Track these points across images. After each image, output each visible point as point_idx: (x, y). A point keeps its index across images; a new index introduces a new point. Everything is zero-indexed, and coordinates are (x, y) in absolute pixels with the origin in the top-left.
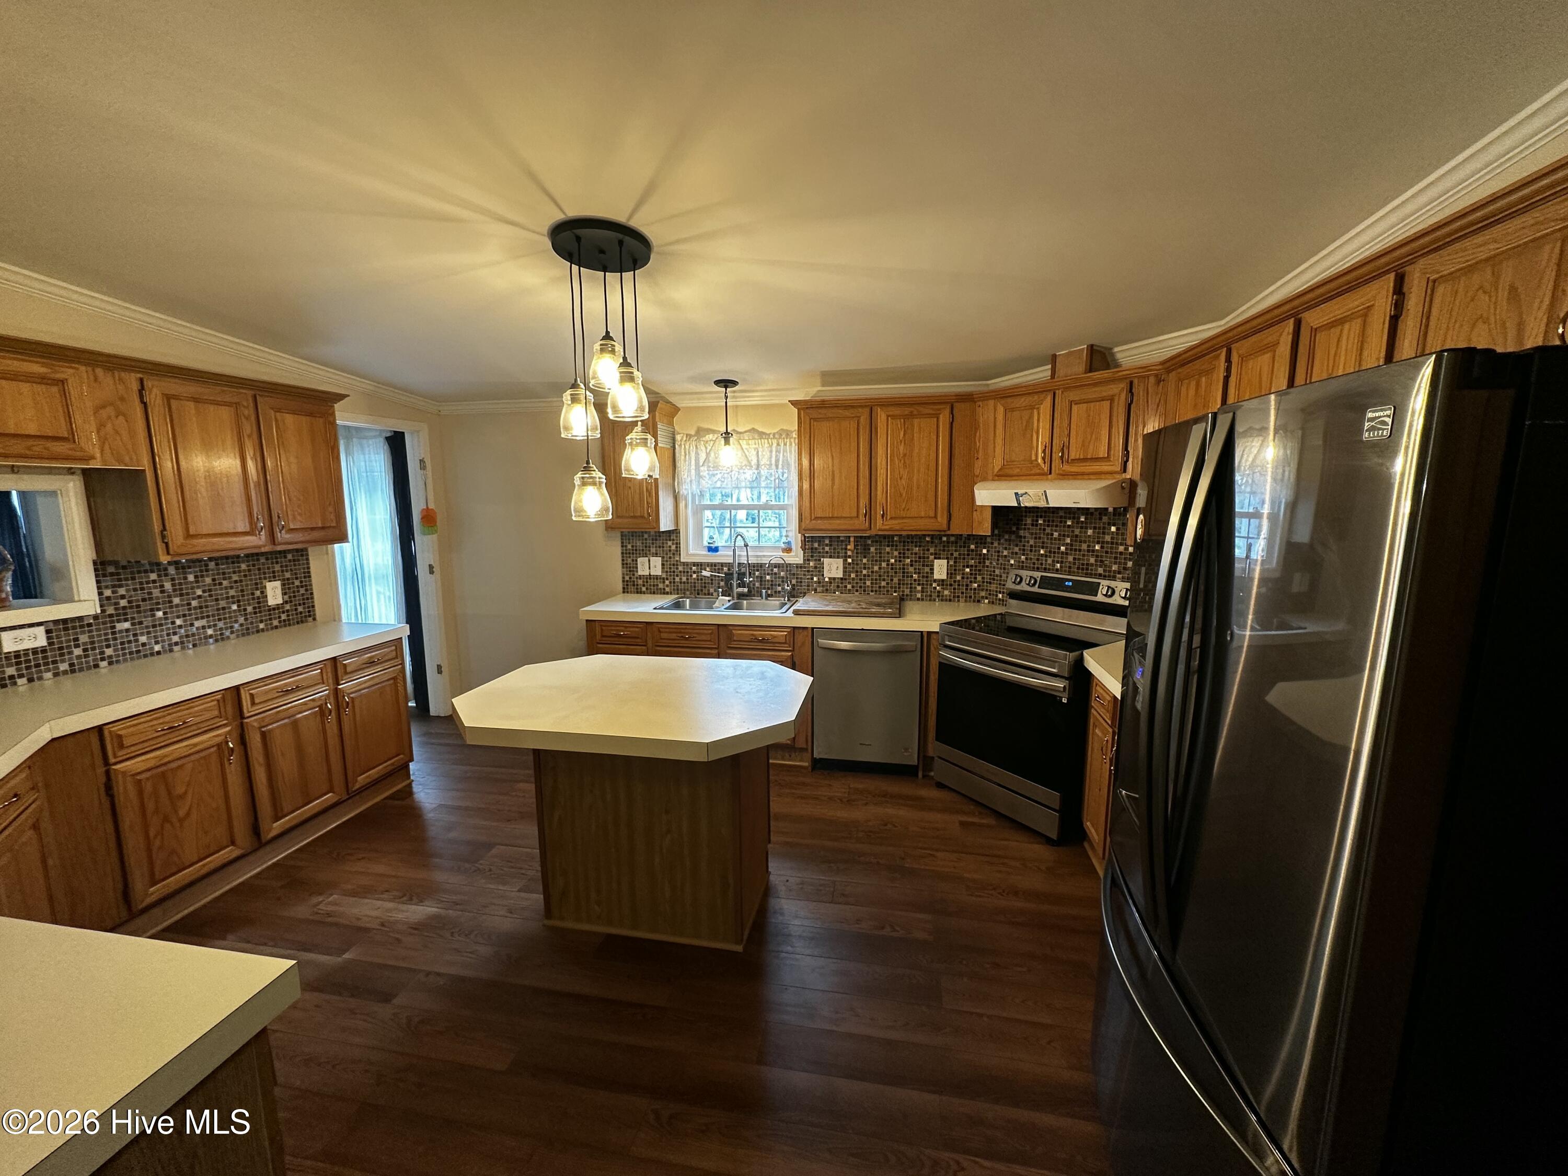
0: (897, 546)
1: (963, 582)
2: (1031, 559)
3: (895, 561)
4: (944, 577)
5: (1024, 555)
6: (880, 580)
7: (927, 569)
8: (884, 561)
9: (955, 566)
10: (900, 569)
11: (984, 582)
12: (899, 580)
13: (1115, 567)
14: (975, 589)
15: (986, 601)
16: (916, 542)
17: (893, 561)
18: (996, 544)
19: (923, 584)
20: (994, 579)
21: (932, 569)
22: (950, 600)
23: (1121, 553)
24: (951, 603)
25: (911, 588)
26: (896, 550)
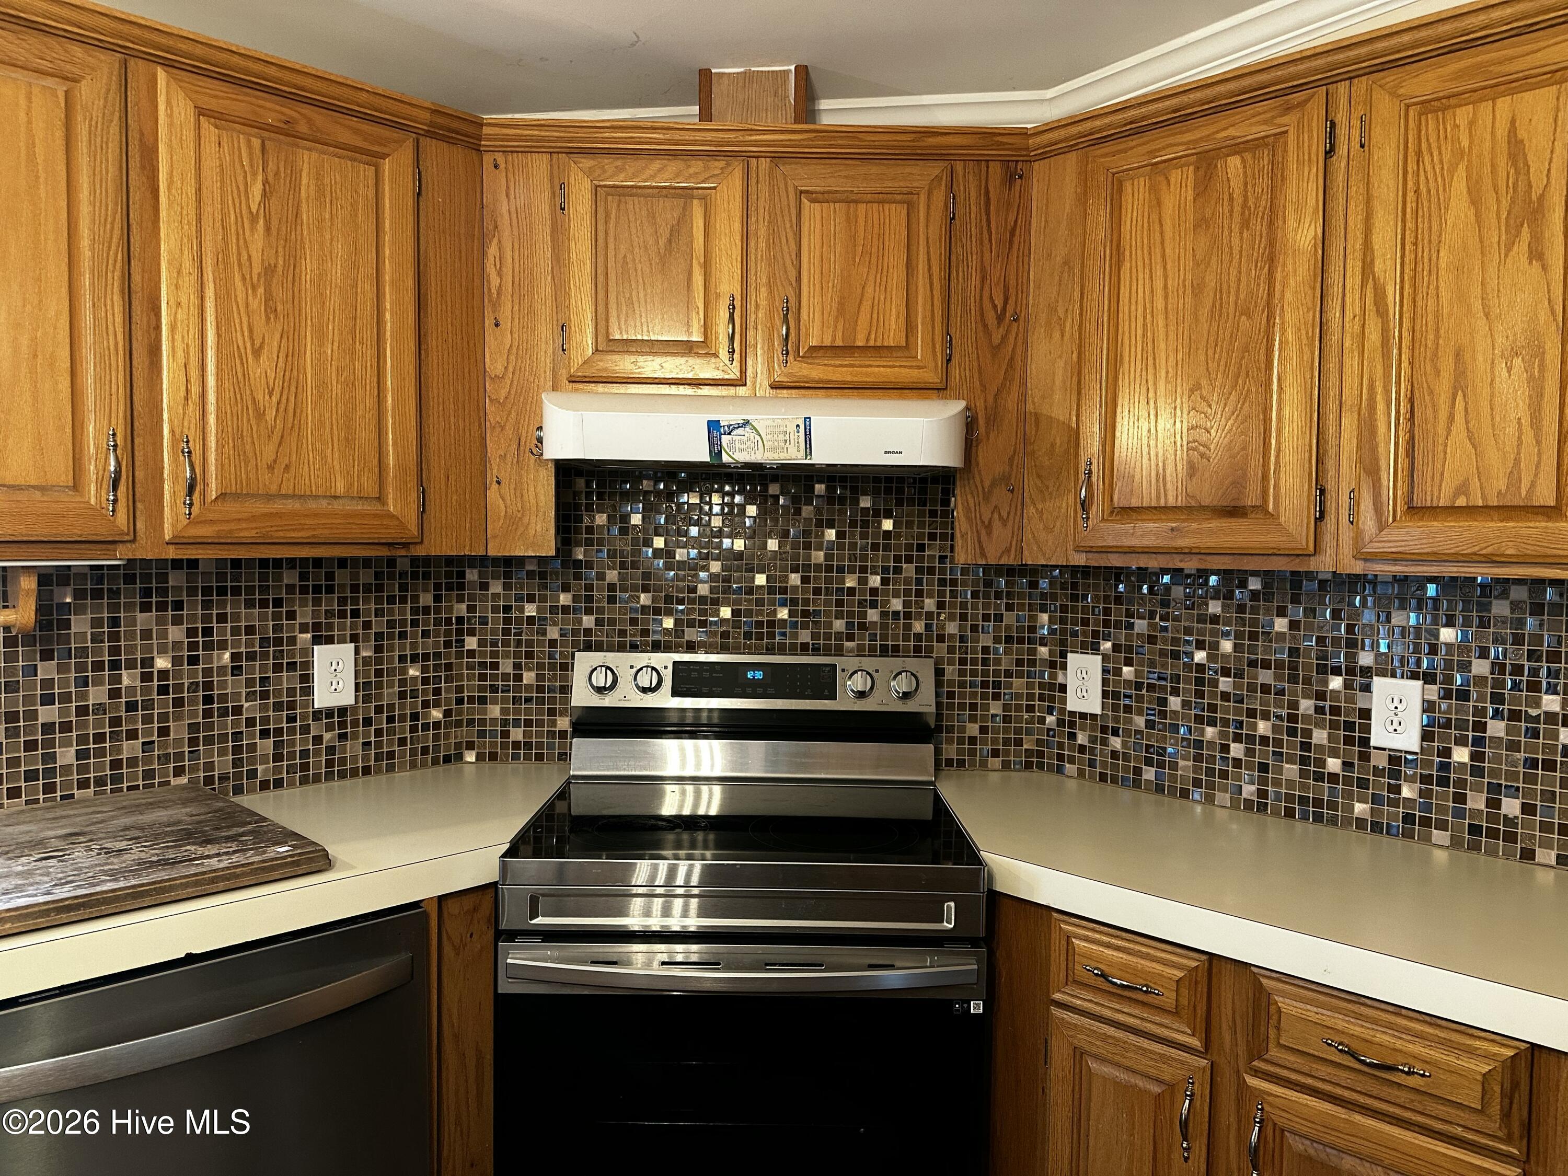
0: (178, 606)
1: (402, 707)
2: (612, 622)
3: (176, 661)
4: (347, 697)
5: (589, 611)
6: (115, 736)
7: (287, 680)
8: (131, 665)
9: (379, 661)
10: (194, 687)
11: (460, 701)
12: (193, 728)
13: (839, 625)
14: (437, 725)
15: (470, 757)
16: (250, 590)
17: (162, 663)
18: (496, 587)
19: (279, 732)
20: (494, 689)
21: (307, 678)
22: (367, 771)
23: (851, 591)
24: (371, 779)
25: (237, 750)
26: (177, 621)
